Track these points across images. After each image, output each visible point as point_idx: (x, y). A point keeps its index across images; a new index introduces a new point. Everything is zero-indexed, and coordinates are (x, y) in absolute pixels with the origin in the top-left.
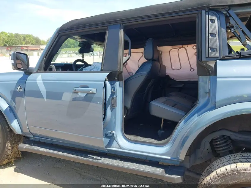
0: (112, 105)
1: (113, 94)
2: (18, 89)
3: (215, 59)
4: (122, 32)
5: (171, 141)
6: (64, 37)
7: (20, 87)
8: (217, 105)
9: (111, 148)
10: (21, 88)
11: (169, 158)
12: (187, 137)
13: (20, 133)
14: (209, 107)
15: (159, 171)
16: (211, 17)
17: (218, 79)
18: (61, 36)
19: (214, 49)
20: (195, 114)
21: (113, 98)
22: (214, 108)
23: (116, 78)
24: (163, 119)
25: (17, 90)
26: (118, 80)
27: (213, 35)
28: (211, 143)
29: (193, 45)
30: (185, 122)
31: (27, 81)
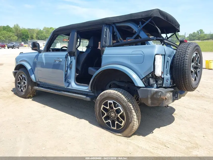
0: (70, 68)
1: (71, 62)
3: (106, 47)
4: (76, 34)
6: (56, 35)
9: (69, 88)
11: (88, 91)
15: (84, 97)
17: (103, 55)
18: (55, 35)
21: (71, 64)
23: (72, 55)
25: (35, 60)
26: (74, 56)
27: (106, 36)
31: (39, 56)
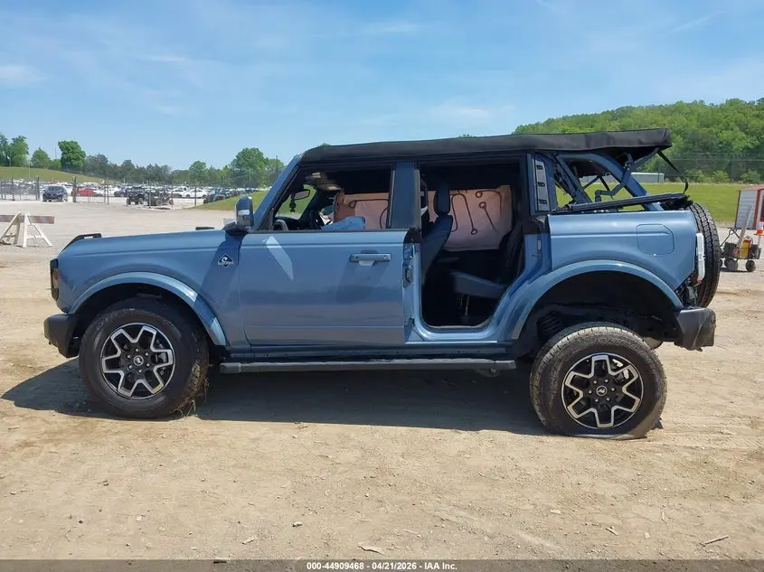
0: (407, 279)
1: (409, 261)
2: (221, 261)
3: (545, 213)
5: (494, 321)
7: (226, 259)
8: (553, 266)
10: (229, 260)
12: (521, 309)
13: (223, 342)
14: (543, 269)
16: (538, 163)
17: (552, 237)
19: (543, 202)
20: (523, 282)
21: (408, 269)
22: (550, 270)
23: (412, 240)
24: (468, 298)
26: (415, 243)
27: (541, 184)
28: (539, 323)
29: (476, 191)
30: (511, 295)
31: (242, 247)
